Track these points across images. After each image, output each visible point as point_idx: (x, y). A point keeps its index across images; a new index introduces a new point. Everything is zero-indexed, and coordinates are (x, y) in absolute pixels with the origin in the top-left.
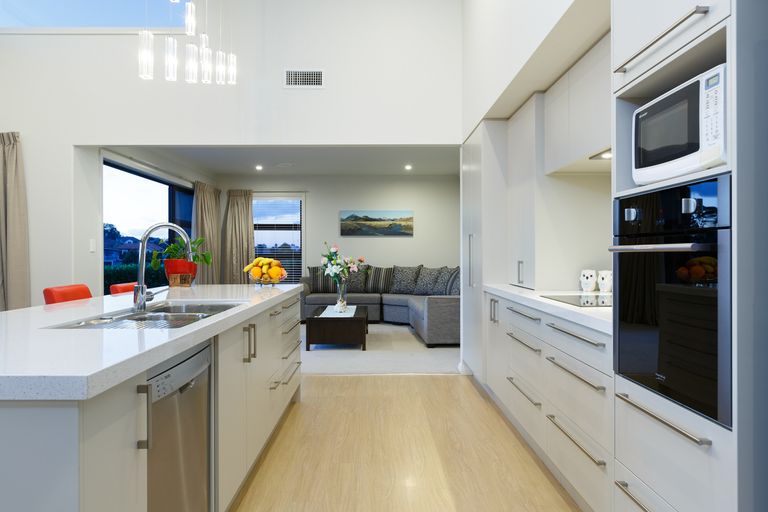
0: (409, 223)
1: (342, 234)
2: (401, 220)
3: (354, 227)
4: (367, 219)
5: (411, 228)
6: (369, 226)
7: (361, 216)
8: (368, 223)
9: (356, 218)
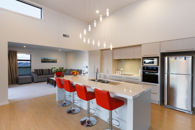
0: (56, 60)
1: (42, 62)
2: (55, 60)
3: (44, 61)
4: (47, 59)
5: (56, 61)
6: (48, 61)
7: (46, 58)
8: (48, 60)
9: (45, 59)
